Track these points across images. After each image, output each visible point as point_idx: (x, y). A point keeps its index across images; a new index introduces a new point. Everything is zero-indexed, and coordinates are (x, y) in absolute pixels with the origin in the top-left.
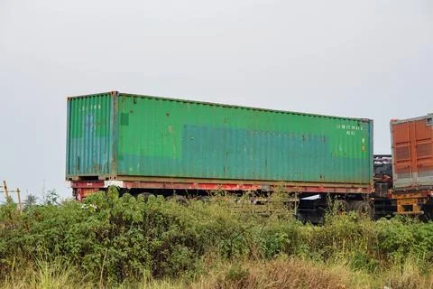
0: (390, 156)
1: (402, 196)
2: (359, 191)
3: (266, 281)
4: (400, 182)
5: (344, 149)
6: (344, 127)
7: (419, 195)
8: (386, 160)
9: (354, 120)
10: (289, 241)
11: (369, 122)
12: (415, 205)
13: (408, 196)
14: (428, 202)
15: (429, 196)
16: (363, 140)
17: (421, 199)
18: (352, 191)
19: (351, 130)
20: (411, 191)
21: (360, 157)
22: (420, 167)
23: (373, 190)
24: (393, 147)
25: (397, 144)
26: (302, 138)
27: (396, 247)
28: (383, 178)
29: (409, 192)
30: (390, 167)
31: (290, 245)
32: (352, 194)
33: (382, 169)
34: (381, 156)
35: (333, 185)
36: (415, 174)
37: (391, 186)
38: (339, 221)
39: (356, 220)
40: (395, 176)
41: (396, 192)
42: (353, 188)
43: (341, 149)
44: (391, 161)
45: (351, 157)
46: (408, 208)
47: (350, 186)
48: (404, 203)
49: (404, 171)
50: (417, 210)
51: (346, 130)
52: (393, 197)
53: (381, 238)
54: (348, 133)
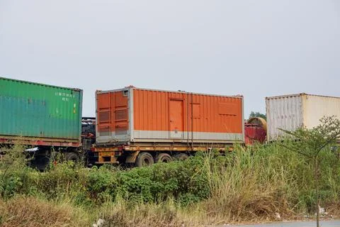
0: (94, 119)
1: (103, 150)
2: (70, 145)
3: (7, 215)
4: (101, 138)
5: (59, 111)
6: (60, 94)
7: (116, 149)
8: (91, 121)
9: (69, 89)
10: (21, 184)
11: (80, 91)
12: (112, 156)
13: (107, 149)
14: (122, 154)
15: (124, 150)
16: (75, 105)
17: (117, 152)
18: (65, 145)
19: (65, 97)
20: (110, 145)
21: (72, 118)
22: (117, 127)
23: (81, 145)
24: (97, 112)
25: (100, 109)
26: (27, 102)
27: (104, 189)
28: (88, 135)
29: (108, 146)
30: (94, 126)
31: (22, 187)
32: (65, 147)
33: (87, 128)
34: (86, 118)
35: (50, 140)
36: (113, 133)
37: (94, 141)
38: (61, 168)
39: (73, 167)
40: (97, 134)
41: (97, 147)
42: (65, 142)
43: (57, 112)
44: (95, 122)
45: (65, 118)
46: (107, 159)
47: (63, 141)
48: (105, 155)
49: (105, 130)
50: (113, 160)
51: (62, 96)
52: (96, 150)
53: (93, 182)
54: (63, 99)
